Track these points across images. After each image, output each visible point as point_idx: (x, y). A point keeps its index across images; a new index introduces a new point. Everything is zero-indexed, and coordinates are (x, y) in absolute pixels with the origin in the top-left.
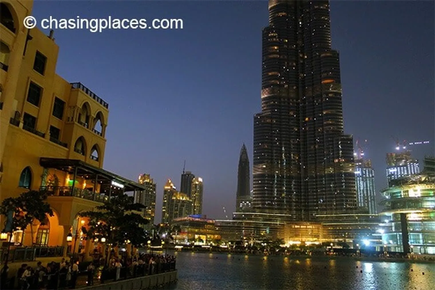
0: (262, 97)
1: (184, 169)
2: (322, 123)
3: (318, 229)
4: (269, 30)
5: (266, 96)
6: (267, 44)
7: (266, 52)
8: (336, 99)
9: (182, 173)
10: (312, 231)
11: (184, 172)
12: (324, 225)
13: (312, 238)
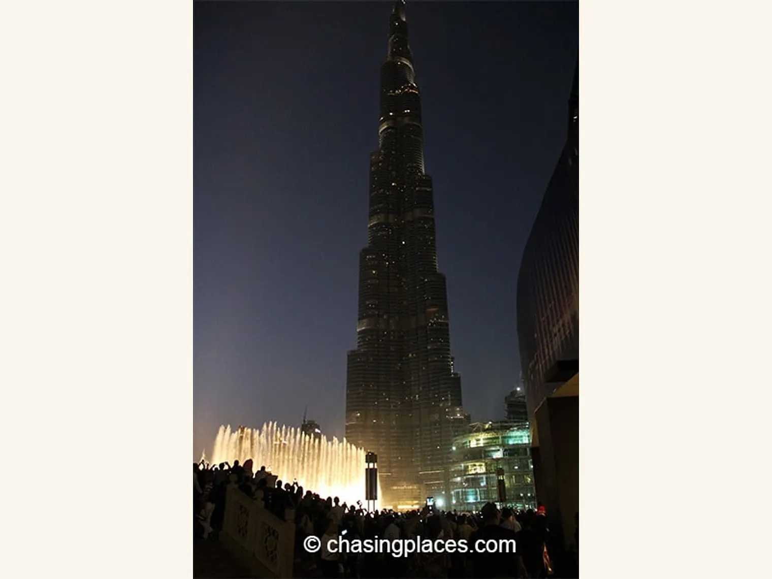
0: (358, 330)
1: (305, 417)
2: (427, 359)
3: (419, 489)
4: (365, 252)
5: (363, 328)
6: (365, 267)
7: (364, 276)
8: (442, 331)
9: (303, 423)
10: (412, 492)
11: (304, 421)
12: (426, 484)
13: (412, 501)
